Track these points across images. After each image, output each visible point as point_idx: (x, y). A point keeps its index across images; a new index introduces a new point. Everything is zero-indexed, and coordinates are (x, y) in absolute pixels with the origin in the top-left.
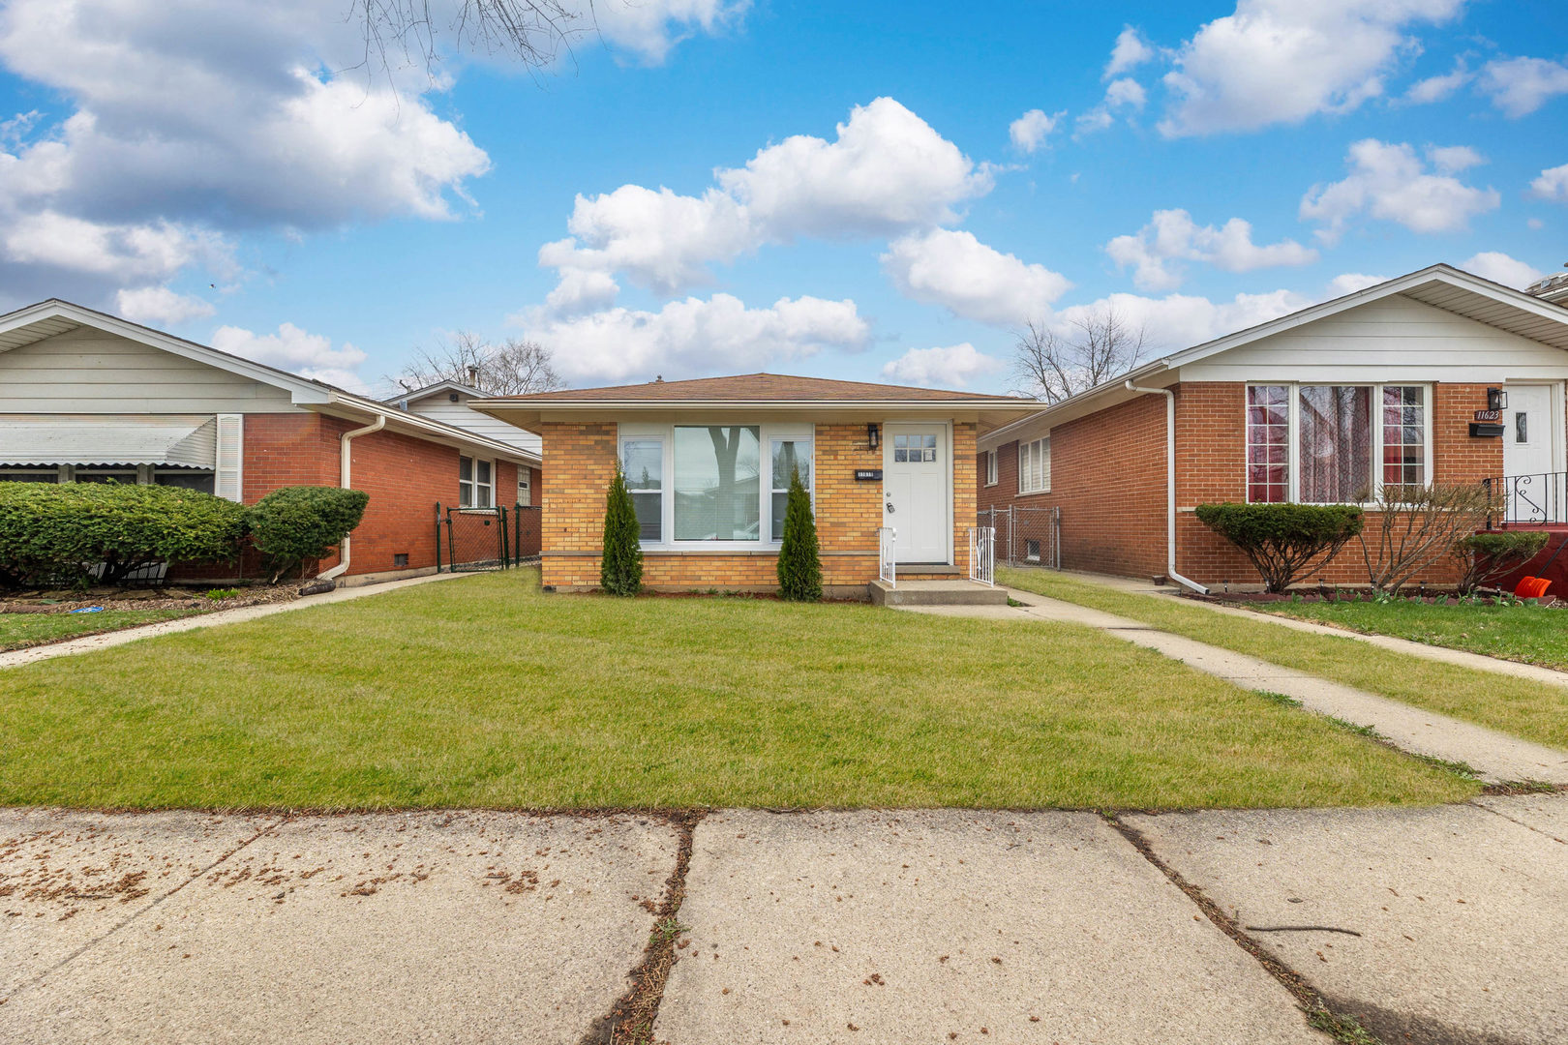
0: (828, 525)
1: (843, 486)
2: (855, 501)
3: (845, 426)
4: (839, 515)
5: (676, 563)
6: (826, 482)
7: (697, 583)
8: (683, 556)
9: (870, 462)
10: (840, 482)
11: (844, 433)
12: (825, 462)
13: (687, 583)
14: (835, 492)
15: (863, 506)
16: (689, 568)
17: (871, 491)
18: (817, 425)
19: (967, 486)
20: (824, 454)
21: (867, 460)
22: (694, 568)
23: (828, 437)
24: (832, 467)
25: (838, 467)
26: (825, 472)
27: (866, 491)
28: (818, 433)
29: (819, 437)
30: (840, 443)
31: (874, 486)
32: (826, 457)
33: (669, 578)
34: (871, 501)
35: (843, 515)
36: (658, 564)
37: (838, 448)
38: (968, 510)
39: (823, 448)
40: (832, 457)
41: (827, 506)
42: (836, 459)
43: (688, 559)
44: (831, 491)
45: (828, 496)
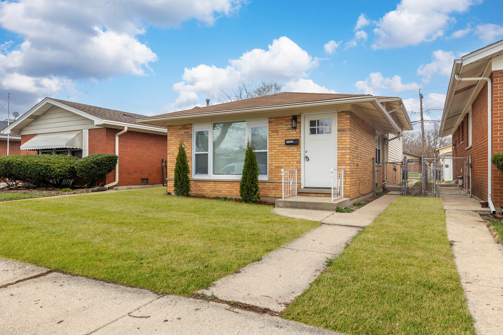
0: (274, 167)
1: (281, 148)
2: (286, 155)
3: (282, 118)
4: (279, 163)
5: (212, 184)
6: (273, 146)
7: (220, 193)
8: (215, 181)
9: (294, 135)
10: (280, 146)
11: (282, 121)
12: (273, 136)
13: (216, 193)
14: (277, 151)
15: (290, 158)
16: (217, 187)
17: (294, 150)
18: (269, 119)
19: (344, 146)
20: (272, 133)
21: (293, 135)
22: (220, 187)
23: (274, 124)
24: (276, 139)
25: (278, 139)
26: (273, 141)
27: (291, 150)
28: (270, 122)
29: (271, 124)
30: (279, 126)
31: (295, 148)
32: (273, 134)
33: (210, 191)
34: (294, 155)
35: (281, 162)
36: (206, 184)
37: (279, 129)
38: (344, 159)
39: (271, 129)
40: (276, 134)
41: (273, 158)
42: (277, 135)
43: (217, 182)
44: (275, 151)
45: (274, 153)
